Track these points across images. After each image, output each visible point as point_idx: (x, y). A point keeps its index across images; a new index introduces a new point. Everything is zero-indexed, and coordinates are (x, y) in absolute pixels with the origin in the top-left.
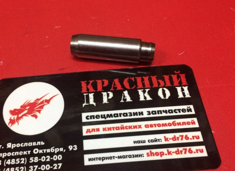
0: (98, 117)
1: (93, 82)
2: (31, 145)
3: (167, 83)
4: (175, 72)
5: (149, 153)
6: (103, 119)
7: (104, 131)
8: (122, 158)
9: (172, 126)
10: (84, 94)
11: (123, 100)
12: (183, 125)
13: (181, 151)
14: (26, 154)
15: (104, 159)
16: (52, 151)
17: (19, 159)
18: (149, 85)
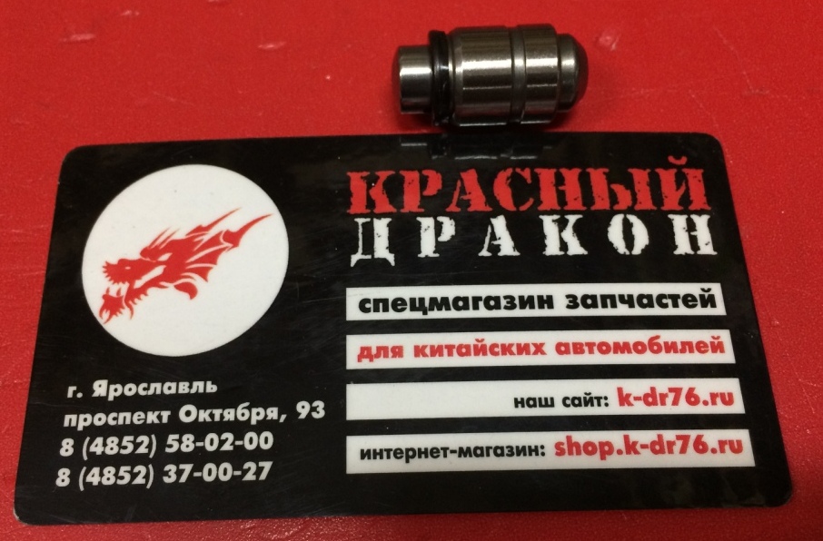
0: (399, 307)
1: (388, 178)
2: (173, 391)
3: (639, 196)
4: (671, 159)
5: (562, 444)
6: (418, 315)
7: (418, 358)
8: (471, 456)
9: (648, 352)
10: (356, 220)
11: (489, 250)
12: (683, 351)
13: (671, 444)
14: (156, 421)
15: (411, 453)
16: (241, 418)
17: (131, 438)
18: (581, 203)
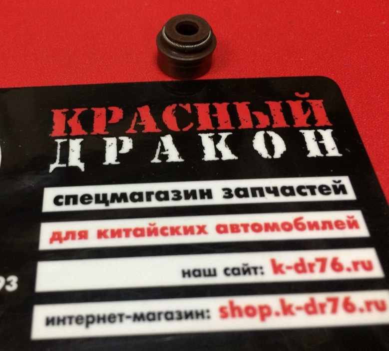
0: (86, 201)
1: (83, 112)
3: (275, 119)
4: (297, 94)
5: (225, 308)
6: (102, 207)
7: (100, 240)
8: (144, 320)
9: (295, 230)
10: (56, 140)
11: (159, 158)
12: (324, 228)
13: (322, 306)
15: (90, 319)
18: (230, 124)
